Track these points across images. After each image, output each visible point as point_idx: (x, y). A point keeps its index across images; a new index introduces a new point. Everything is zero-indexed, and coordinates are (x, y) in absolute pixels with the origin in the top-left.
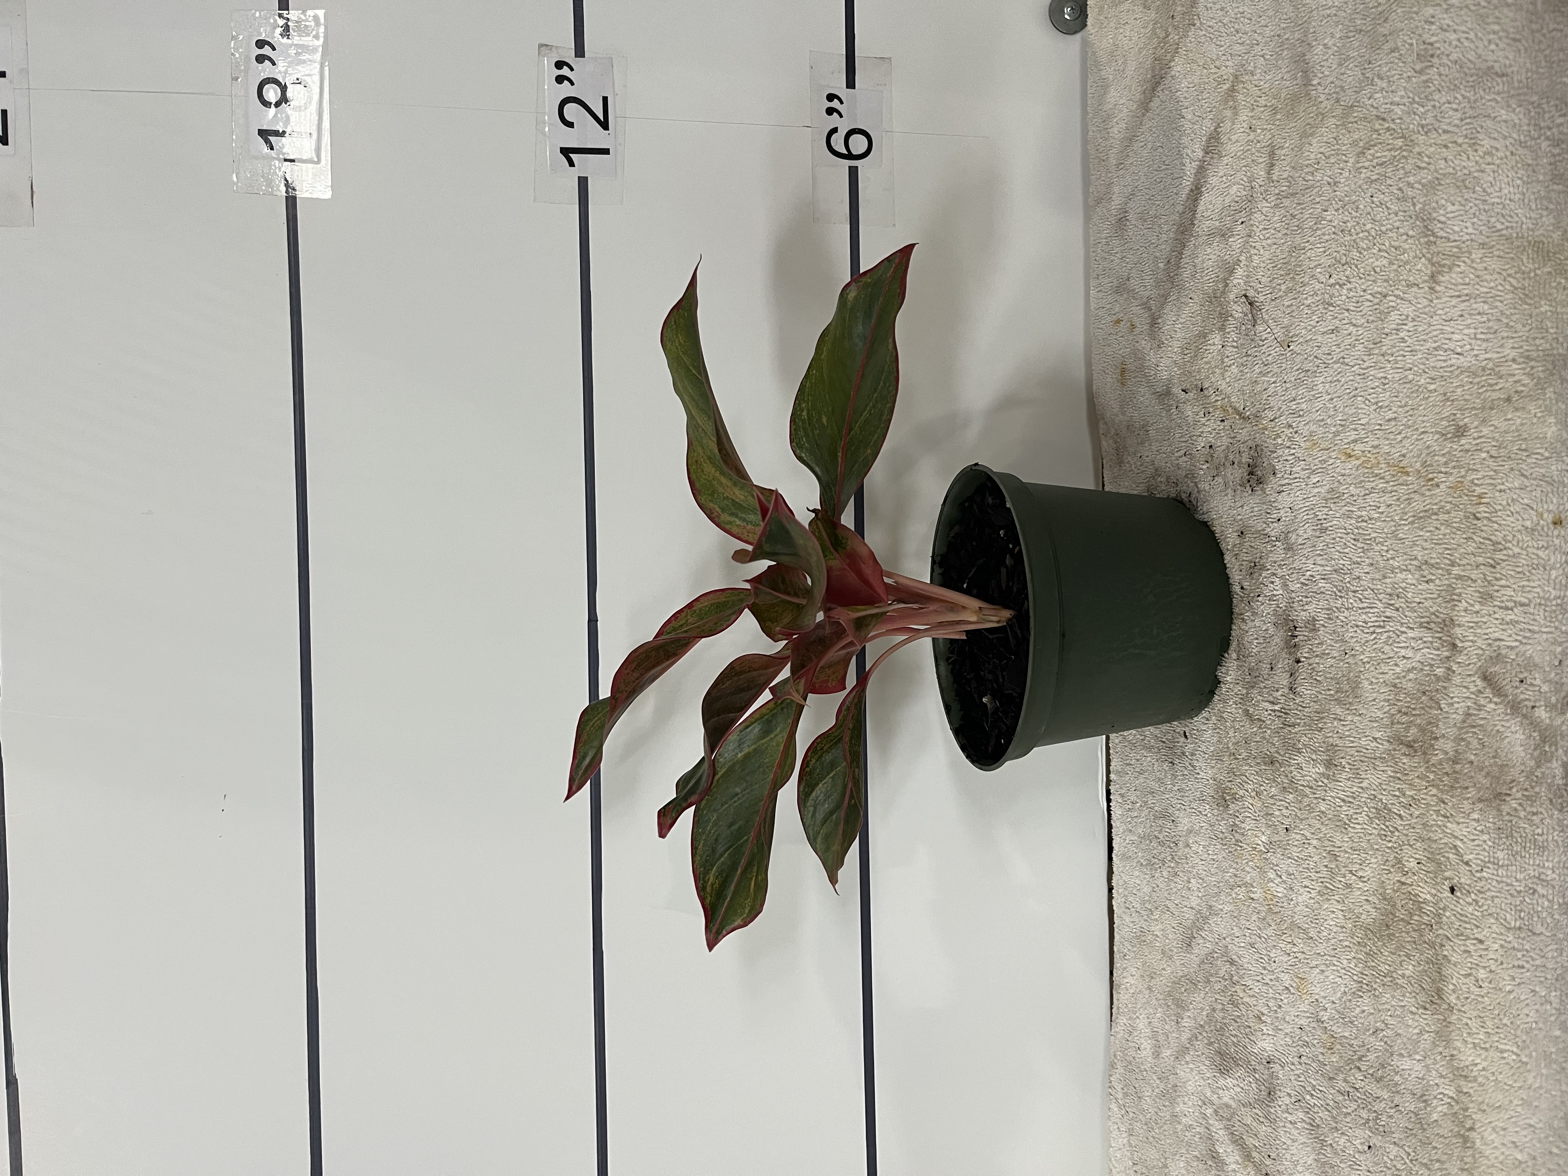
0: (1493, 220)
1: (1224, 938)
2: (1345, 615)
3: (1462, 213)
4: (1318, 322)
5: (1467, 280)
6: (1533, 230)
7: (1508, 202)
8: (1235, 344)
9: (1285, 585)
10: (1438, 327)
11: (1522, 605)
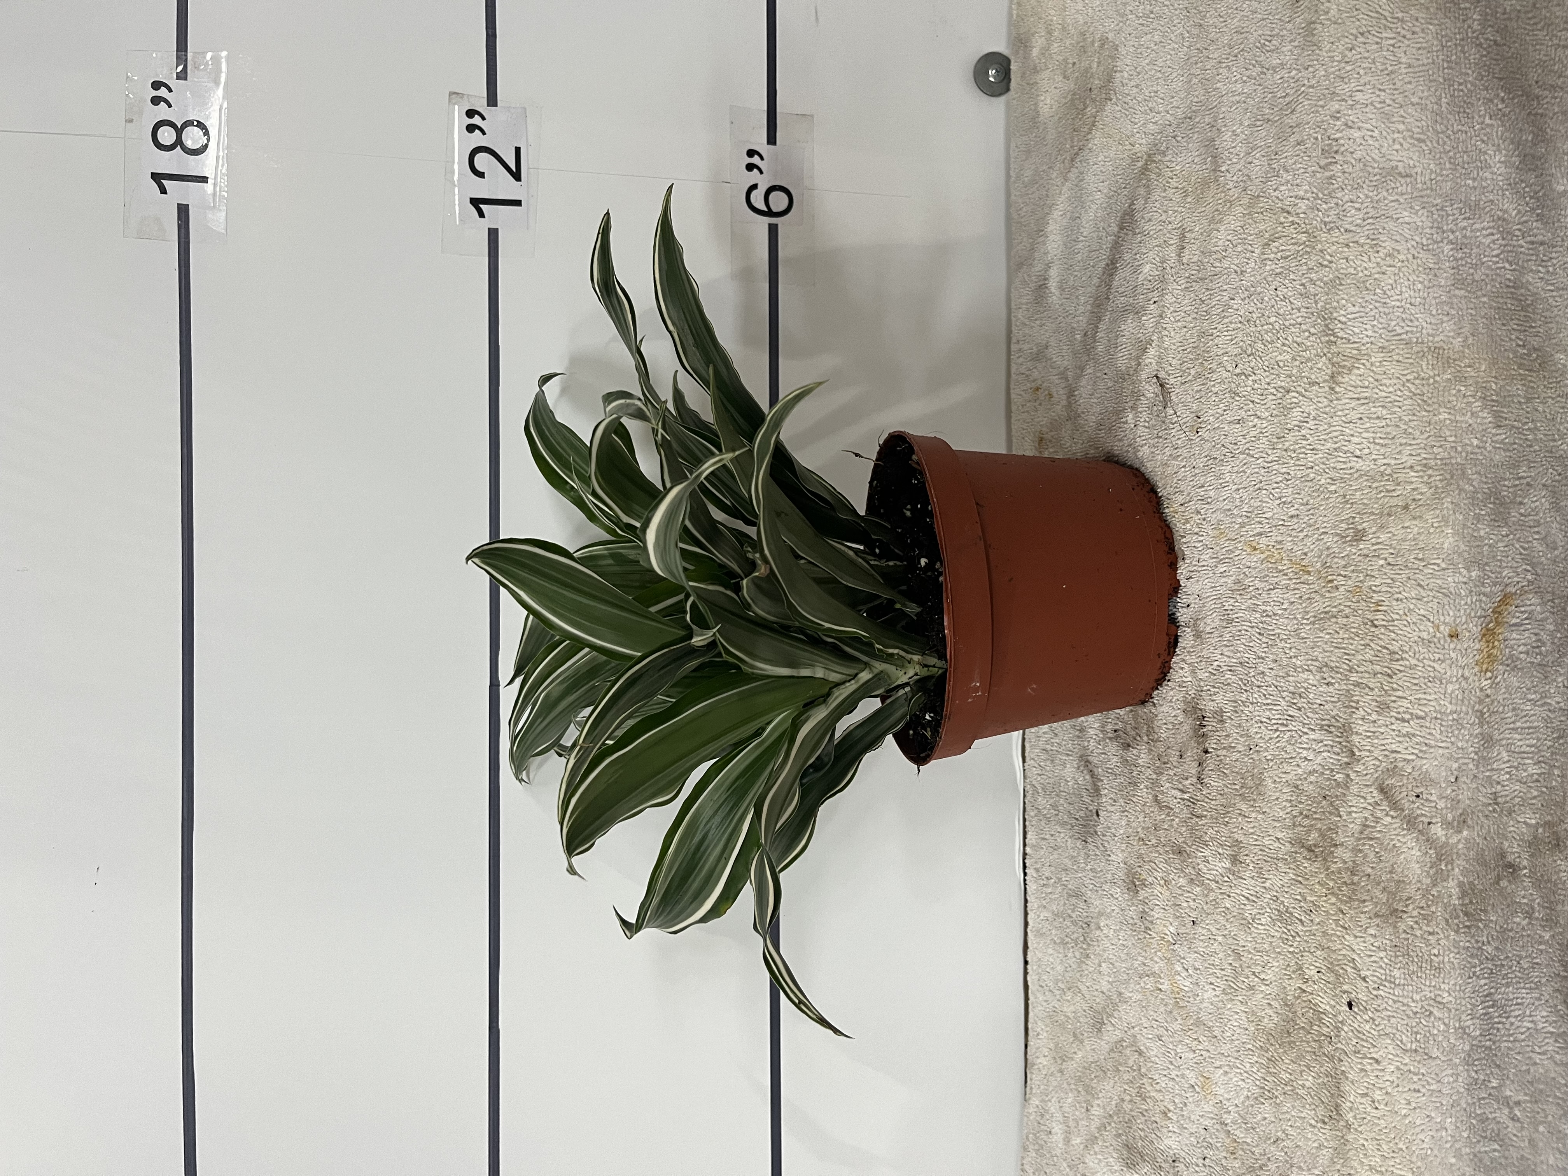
0: (1394, 323)
1: (1133, 1027)
2: (1250, 709)
3: (1363, 314)
4: (1225, 411)
5: (1367, 383)
6: (1433, 336)
7: (1409, 306)
8: (1147, 424)
9: (1193, 672)
10: (1337, 428)
11: (1418, 718)
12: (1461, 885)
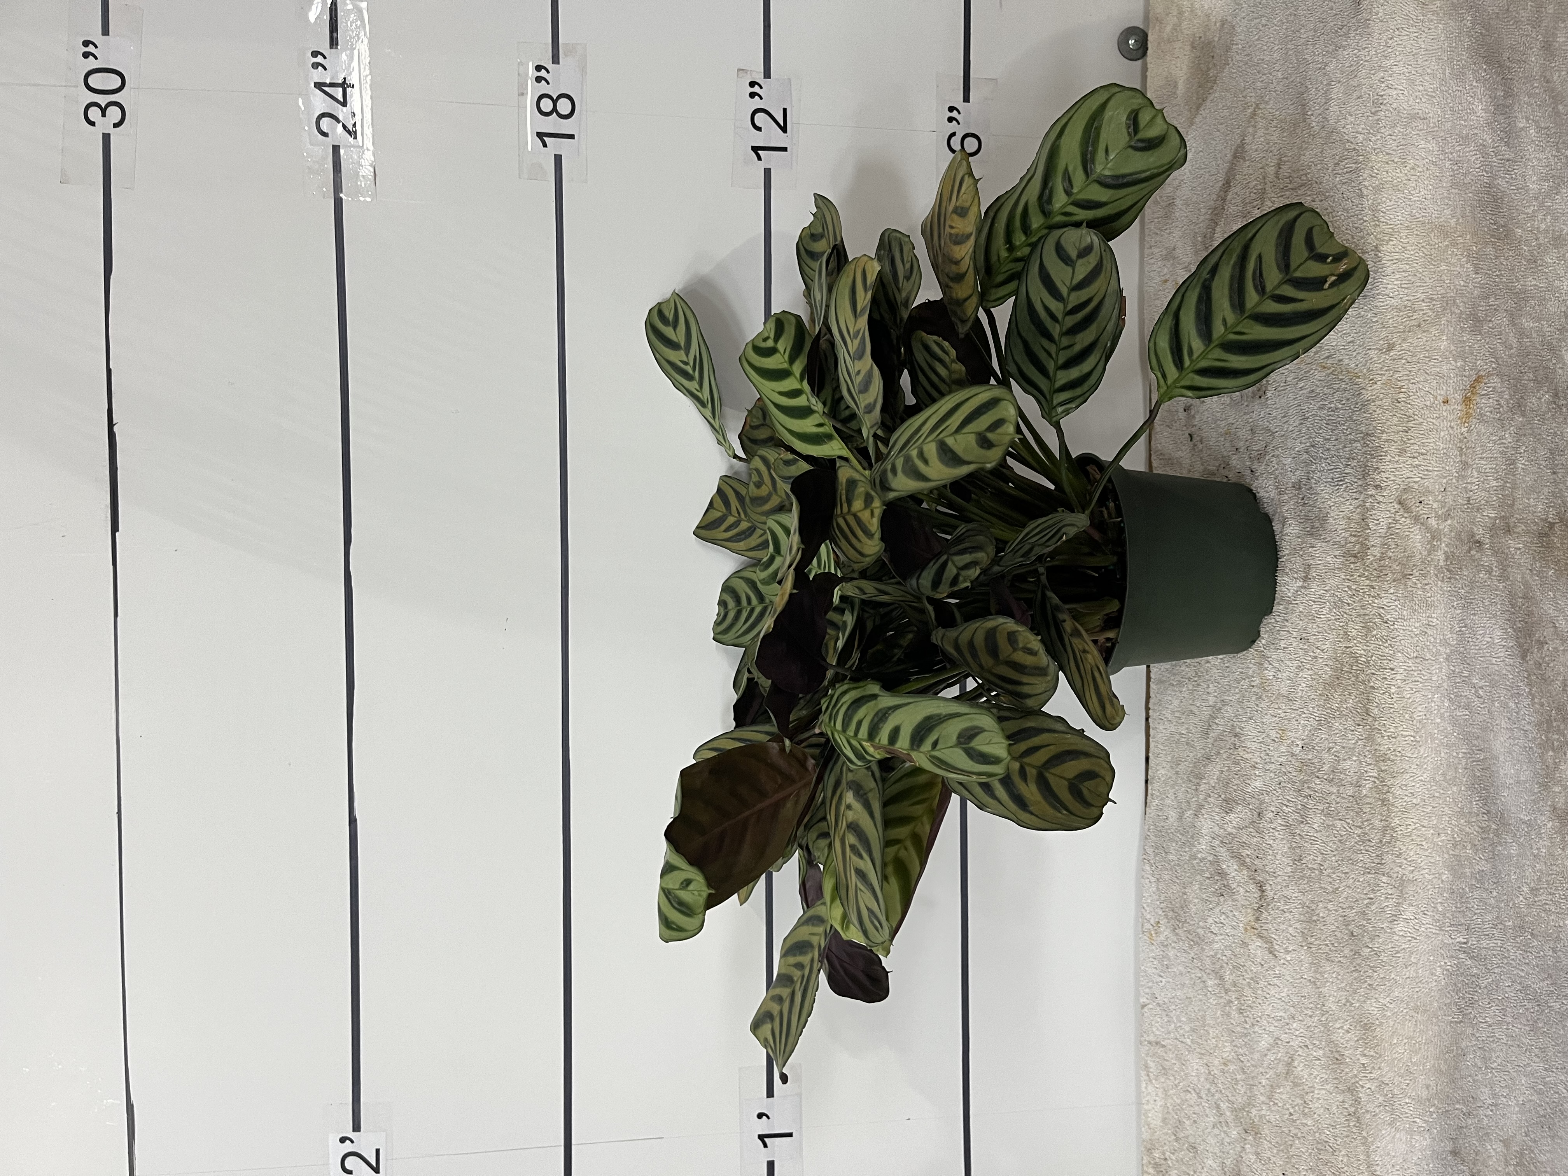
1: (1232, 720)
7: (1424, 200)
12: (1445, 553)
